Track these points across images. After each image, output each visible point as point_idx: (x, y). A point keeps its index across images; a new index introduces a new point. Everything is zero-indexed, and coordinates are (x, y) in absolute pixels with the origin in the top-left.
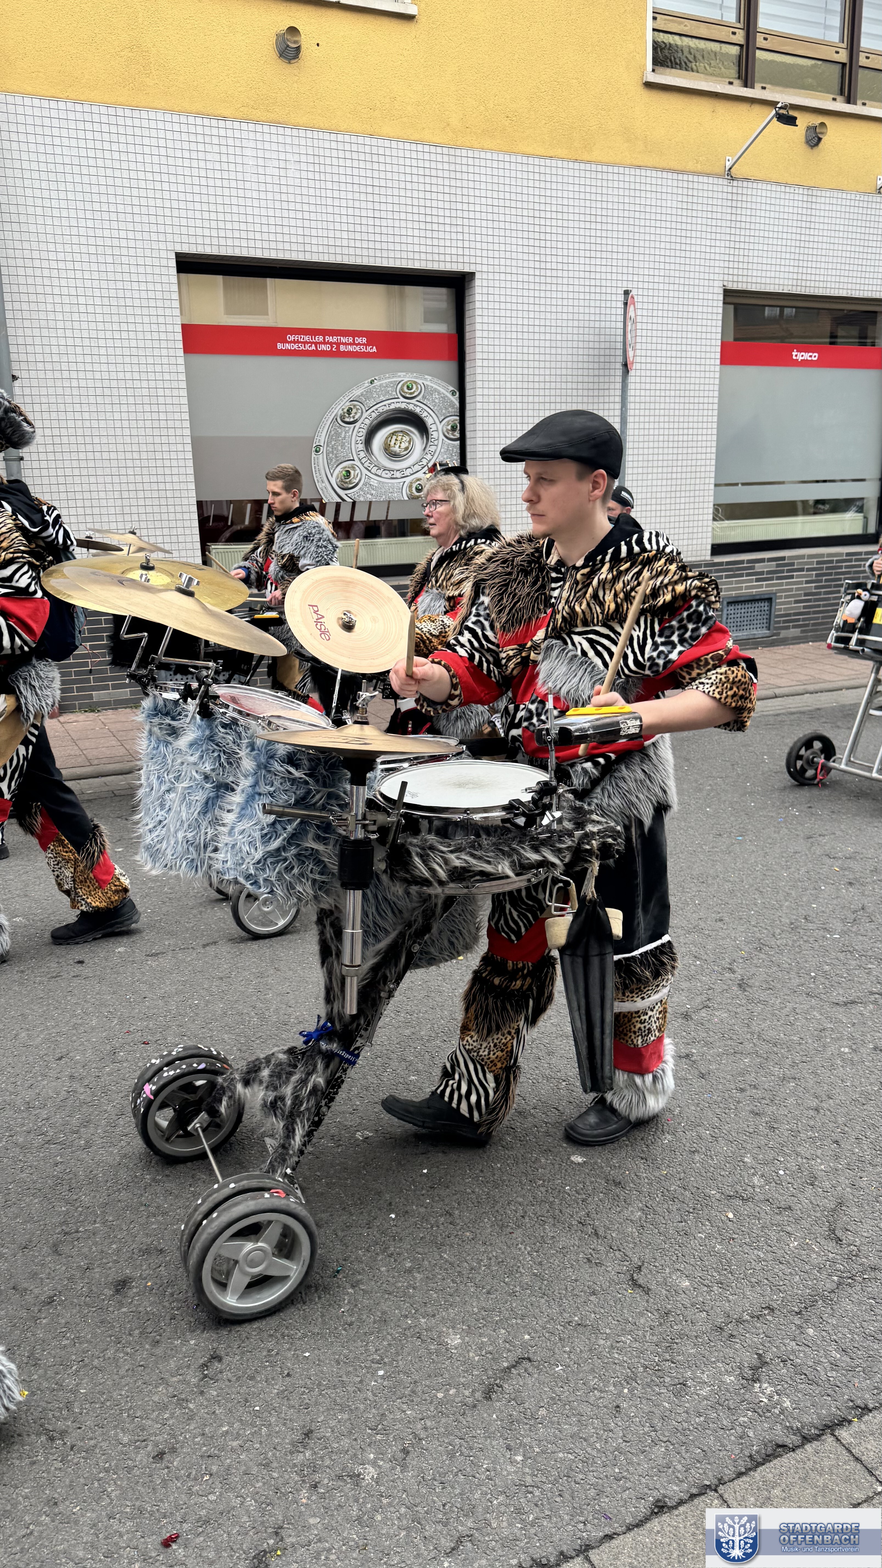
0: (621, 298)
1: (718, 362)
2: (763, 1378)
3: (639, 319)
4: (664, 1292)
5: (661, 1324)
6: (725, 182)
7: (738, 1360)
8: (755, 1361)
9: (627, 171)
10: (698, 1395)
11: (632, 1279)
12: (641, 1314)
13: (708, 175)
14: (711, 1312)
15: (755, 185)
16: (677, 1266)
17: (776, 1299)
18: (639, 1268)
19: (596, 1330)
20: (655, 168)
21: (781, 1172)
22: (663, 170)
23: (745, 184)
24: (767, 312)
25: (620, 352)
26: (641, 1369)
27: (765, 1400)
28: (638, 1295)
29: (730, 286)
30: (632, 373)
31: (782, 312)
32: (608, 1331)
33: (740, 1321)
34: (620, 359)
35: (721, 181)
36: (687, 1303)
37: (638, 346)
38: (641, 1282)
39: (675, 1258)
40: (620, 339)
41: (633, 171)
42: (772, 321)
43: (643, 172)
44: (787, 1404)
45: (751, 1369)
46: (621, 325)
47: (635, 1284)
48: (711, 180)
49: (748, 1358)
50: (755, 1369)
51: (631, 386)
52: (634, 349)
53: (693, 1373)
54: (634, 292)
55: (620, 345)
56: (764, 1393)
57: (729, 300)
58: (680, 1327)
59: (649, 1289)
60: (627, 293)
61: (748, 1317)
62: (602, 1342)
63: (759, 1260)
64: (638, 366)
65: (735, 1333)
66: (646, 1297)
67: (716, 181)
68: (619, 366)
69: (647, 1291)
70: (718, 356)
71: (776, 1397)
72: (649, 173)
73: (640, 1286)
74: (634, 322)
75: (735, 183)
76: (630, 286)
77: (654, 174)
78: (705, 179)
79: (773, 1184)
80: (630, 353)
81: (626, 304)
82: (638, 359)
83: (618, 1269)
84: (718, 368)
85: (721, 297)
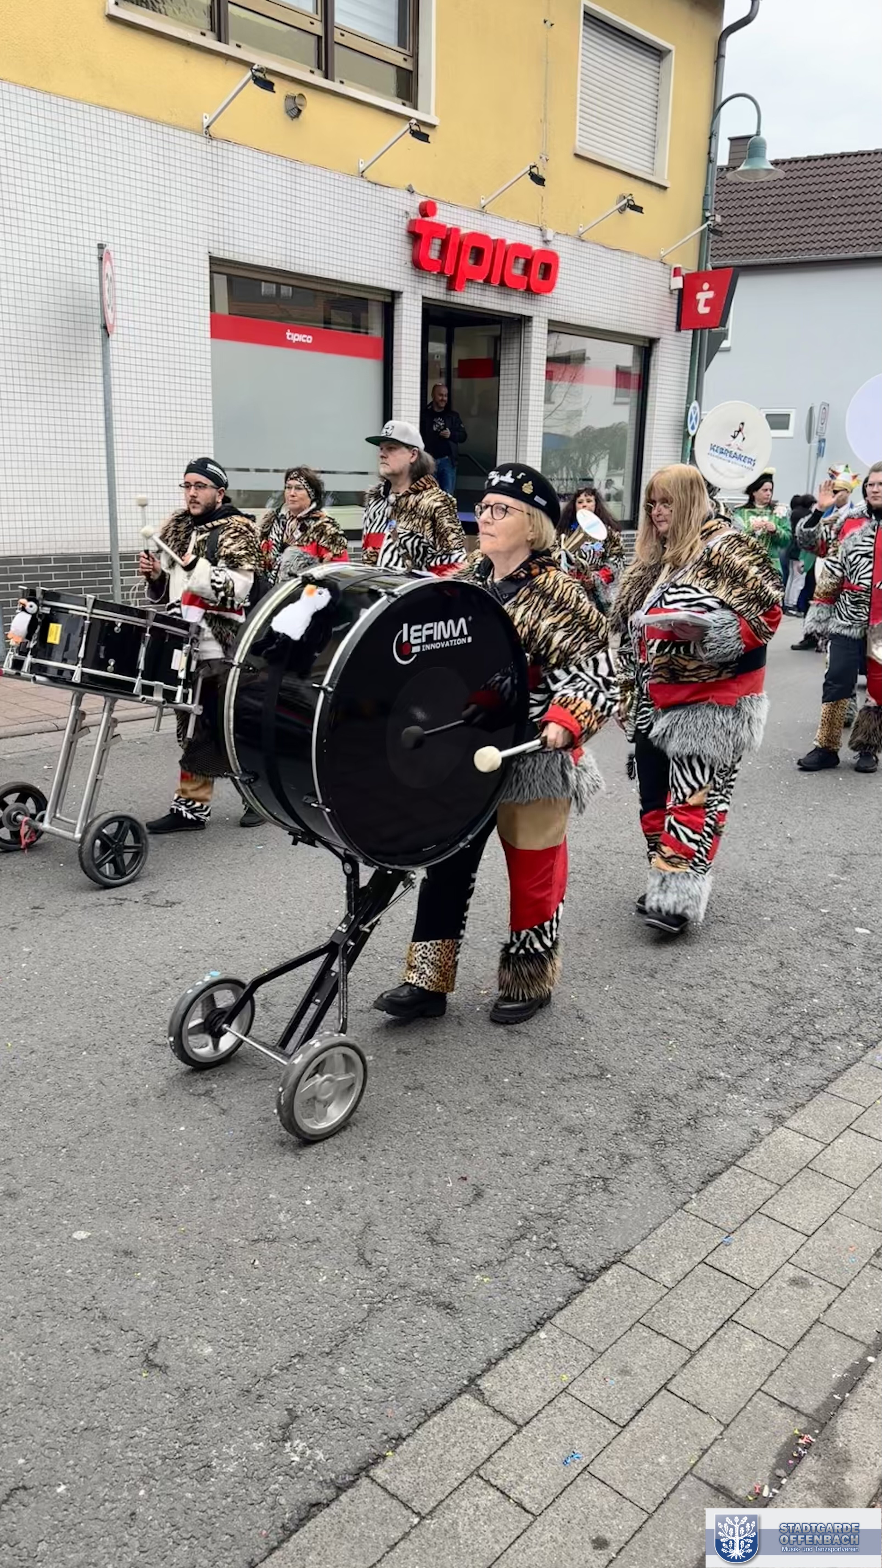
0: (95, 251)
1: (208, 334)
2: (294, 1435)
3: (117, 278)
4: (184, 1365)
5: (182, 1403)
6: (204, 140)
7: (266, 1421)
8: (286, 1419)
9: (93, 110)
10: (224, 1473)
11: (147, 1359)
12: (159, 1398)
13: (185, 130)
14: (237, 1376)
15: (236, 149)
16: (198, 1333)
17: (305, 1343)
18: (155, 1345)
19: (105, 1431)
20: (127, 113)
21: (308, 1202)
22: (134, 116)
23: (225, 146)
24: (264, 287)
25: (98, 313)
26: (159, 1462)
27: (297, 1459)
28: (156, 1376)
29: (216, 254)
30: (113, 337)
31: (278, 290)
32: (119, 1428)
33: (268, 1378)
34: (98, 321)
35: (199, 139)
36: (210, 1371)
37: (119, 308)
38: (157, 1361)
39: (195, 1324)
40: (97, 297)
41: (99, 112)
42: (268, 299)
43: (112, 115)
44: (320, 1456)
45: (281, 1427)
46: (96, 282)
47: (150, 1364)
48: (188, 135)
49: (278, 1416)
50: (285, 1427)
51: (113, 352)
52: (114, 311)
53: (219, 1451)
54: (109, 247)
55: (97, 305)
56: (295, 1452)
57: (215, 268)
58: (203, 1401)
59: (167, 1367)
60: (101, 247)
61: (276, 1371)
62: (112, 1443)
63: (289, 1305)
64: (120, 331)
65: (264, 1392)
66: (164, 1377)
67: (193, 137)
68: (98, 328)
69: (163, 1369)
70: (208, 328)
71: (308, 1452)
72: (118, 117)
73: (156, 1366)
74: (112, 281)
75: (214, 143)
76: (104, 240)
77: (124, 118)
78: (182, 134)
79: (301, 1217)
80: (110, 315)
81: (101, 259)
82: (119, 323)
83: (130, 1351)
84: (209, 341)
85: (207, 264)
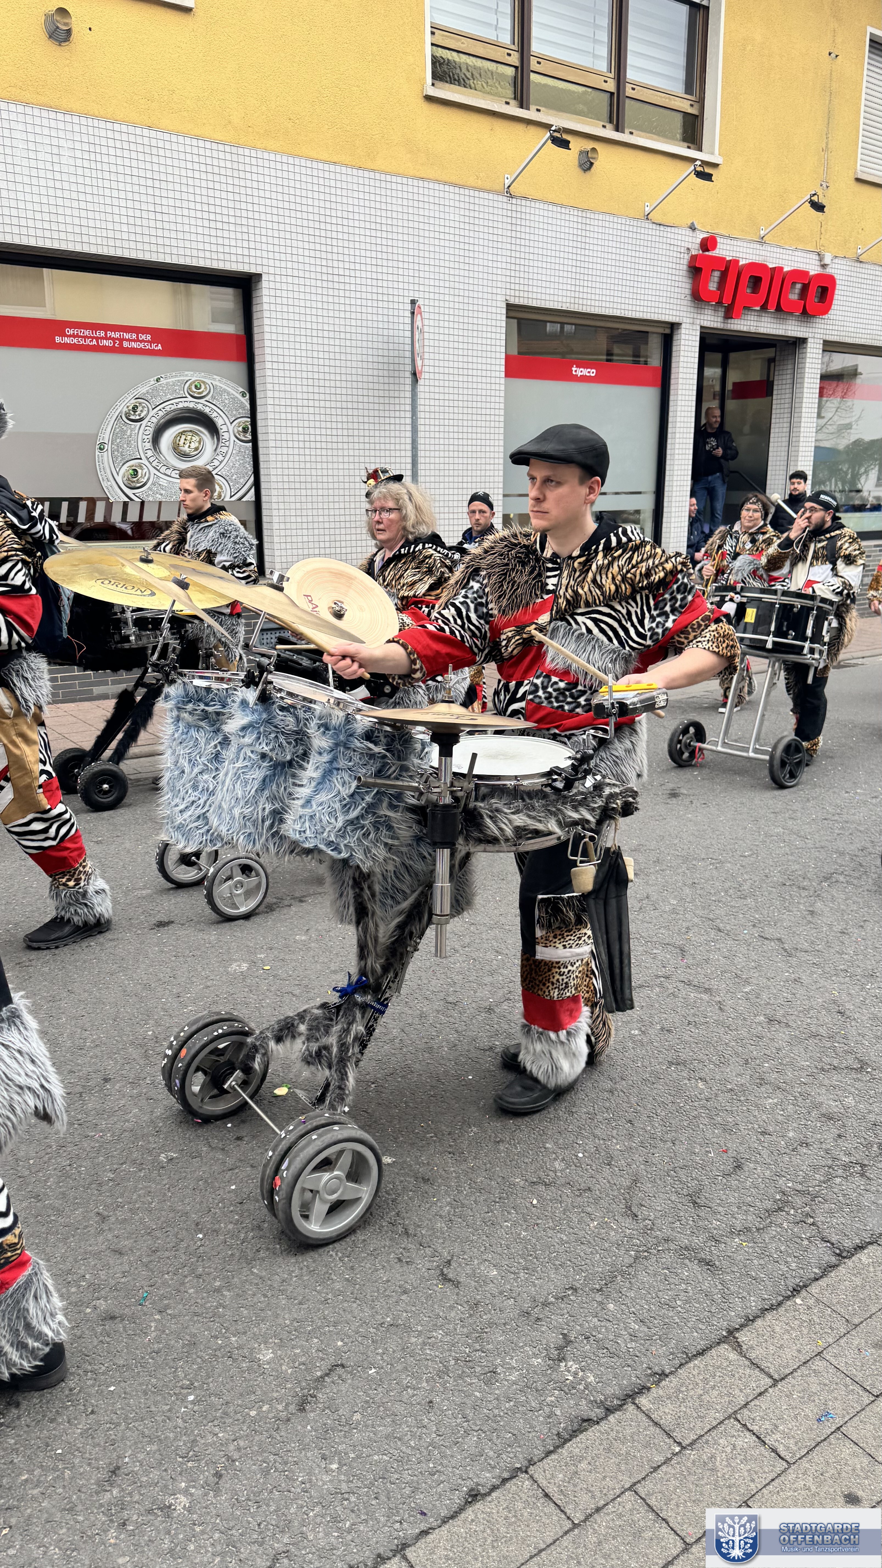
0: (409, 307)
1: (503, 374)
2: (568, 1357)
3: (426, 329)
4: (473, 1284)
5: (471, 1315)
6: (505, 199)
7: (544, 1341)
8: (561, 1342)
9: (410, 182)
10: (507, 1380)
11: (442, 1274)
12: (452, 1308)
13: (489, 191)
14: (519, 1299)
15: (533, 204)
16: (485, 1257)
17: (579, 1280)
18: (449, 1262)
19: (408, 1329)
20: (438, 181)
21: (580, 1155)
22: (445, 183)
23: (524, 203)
24: (549, 327)
25: (409, 361)
26: (453, 1362)
27: (571, 1378)
28: (449, 1288)
29: (512, 301)
30: (421, 382)
31: (562, 328)
32: (419, 1328)
33: (546, 1304)
34: (409, 368)
35: (500, 198)
36: (495, 1291)
37: (426, 356)
38: (451, 1276)
39: (483, 1249)
40: (408, 348)
41: (416, 182)
42: (553, 336)
43: (426, 184)
44: (591, 1379)
45: (557, 1349)
46: (408, 334)
47: (445, 1279)
48: (491, 196)
49: (554, 1339)
50: (560, 1348)
51: (420, 395)
52: (422, 359)
53: (503, 1360)
54: (420, 302)
55: (408, 354)
56: (569, 1371)
57: (512, 314)
58: (489, 1316)
59: (459, 1282)
60: (413, 302)
61: (553, 1300)
62: (413, 1340)
63: (562, 1242)
64: (427, 376)
65: (541, 1316)
66: (456, 1290)
67: (496, 197)
68: (408, 374)
69: (457, 1284)
70: (503, 368)
71: (581, 1374)
72: (431, 185)
73: (450, 1280)
74: (422, 332)
75: (514, 201)
76: (416, 295)
77: (437, 186)
78: (486, 195)
79: (573, 1167)
80: (419, 363)
81: (413, 313)
82: (426, 369)
83: (428, 1265)
84: (503, 381)
85: (504, 311)
